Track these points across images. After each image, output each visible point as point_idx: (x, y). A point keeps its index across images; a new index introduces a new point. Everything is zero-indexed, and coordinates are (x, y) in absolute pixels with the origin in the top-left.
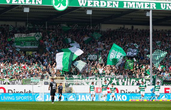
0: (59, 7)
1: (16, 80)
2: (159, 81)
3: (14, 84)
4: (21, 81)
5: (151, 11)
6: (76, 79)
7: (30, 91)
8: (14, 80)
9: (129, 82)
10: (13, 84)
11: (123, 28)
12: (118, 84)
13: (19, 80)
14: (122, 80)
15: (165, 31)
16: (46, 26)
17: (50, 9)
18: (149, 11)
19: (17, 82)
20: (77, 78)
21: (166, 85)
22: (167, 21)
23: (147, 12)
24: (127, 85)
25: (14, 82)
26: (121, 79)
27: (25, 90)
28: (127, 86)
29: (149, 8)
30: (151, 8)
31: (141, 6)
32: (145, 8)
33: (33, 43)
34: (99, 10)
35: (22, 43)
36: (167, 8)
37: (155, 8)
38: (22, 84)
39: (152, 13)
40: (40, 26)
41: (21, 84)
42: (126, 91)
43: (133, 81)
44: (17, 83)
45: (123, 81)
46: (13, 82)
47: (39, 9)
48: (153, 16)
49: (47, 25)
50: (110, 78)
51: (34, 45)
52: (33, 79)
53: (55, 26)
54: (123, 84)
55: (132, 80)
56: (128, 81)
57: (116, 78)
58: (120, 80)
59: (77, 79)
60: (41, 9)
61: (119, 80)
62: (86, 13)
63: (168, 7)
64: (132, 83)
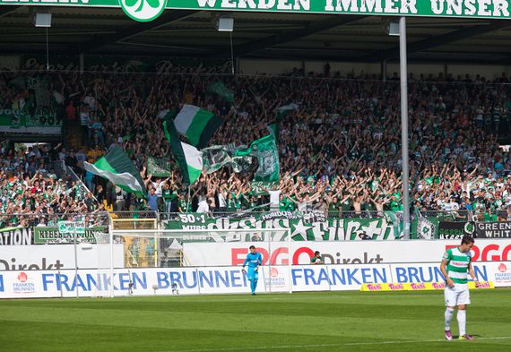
0: (140, 9)
1: (14, 231)
2: (429, 227)
3: (9, 243)
4: (30, 232)
5: (403, 21)
6: (189, 224)
7: (58, 262)
8: (9, 231)
9: (341, 231)
10: (6, 242)
11: (302, 71)
12: (310, 237)
13: (25, 232)
14: (321, 225)
15: (419, 78)
16: (82, 68)
17: (111, 17)
18: (396, 19)
19: (18, 236)
20: (193, 221)
21: (447, 236)
22: (430, 49)
23: (391, 25)
24: (336, 238)
25: (9, 238)
26: (319, 223)
27: (44, 260)
28: (337, 242)
29: (396, 10)
30: (404, 10)
31: (375, 6)
32: (385, 11)
33: (47, 117)
34: (255, 17)
35: (16, 119)
36: (449, 12)
37: (414, 11)
38: (32, 243)
39: (407, 27)
40: (62, 67)
41: (29, 241)
42: (335, 258)
43: (354, 228)
44: (17, 240)
45: (325, 228)
46: (6, 235)
47: (79, 16)
48: (408, 35)
49: (85, 65)
50: (287, 220)
51: (51, 124)
52: (63, 226)
53: (107, 68)
54: (325, 237)
55: (351, 224)
56: (338, 226)
57: (303, 219)
58: (317, 225)
59: (193, 224)
60: (86, 17)
61: (313, 224)
62: (215, 28)
63: (452, 9)
64: (352, 233)
